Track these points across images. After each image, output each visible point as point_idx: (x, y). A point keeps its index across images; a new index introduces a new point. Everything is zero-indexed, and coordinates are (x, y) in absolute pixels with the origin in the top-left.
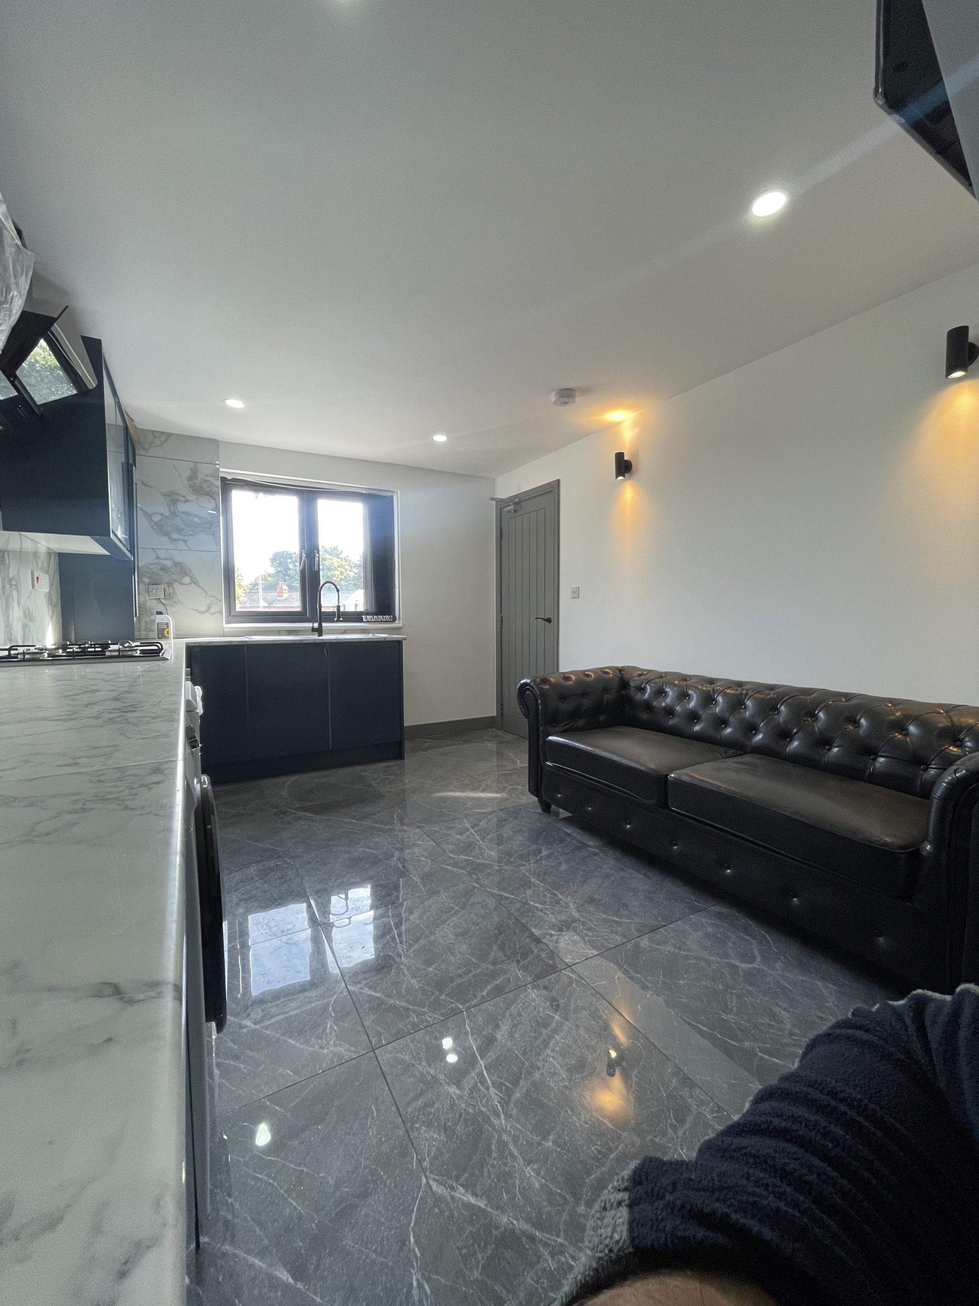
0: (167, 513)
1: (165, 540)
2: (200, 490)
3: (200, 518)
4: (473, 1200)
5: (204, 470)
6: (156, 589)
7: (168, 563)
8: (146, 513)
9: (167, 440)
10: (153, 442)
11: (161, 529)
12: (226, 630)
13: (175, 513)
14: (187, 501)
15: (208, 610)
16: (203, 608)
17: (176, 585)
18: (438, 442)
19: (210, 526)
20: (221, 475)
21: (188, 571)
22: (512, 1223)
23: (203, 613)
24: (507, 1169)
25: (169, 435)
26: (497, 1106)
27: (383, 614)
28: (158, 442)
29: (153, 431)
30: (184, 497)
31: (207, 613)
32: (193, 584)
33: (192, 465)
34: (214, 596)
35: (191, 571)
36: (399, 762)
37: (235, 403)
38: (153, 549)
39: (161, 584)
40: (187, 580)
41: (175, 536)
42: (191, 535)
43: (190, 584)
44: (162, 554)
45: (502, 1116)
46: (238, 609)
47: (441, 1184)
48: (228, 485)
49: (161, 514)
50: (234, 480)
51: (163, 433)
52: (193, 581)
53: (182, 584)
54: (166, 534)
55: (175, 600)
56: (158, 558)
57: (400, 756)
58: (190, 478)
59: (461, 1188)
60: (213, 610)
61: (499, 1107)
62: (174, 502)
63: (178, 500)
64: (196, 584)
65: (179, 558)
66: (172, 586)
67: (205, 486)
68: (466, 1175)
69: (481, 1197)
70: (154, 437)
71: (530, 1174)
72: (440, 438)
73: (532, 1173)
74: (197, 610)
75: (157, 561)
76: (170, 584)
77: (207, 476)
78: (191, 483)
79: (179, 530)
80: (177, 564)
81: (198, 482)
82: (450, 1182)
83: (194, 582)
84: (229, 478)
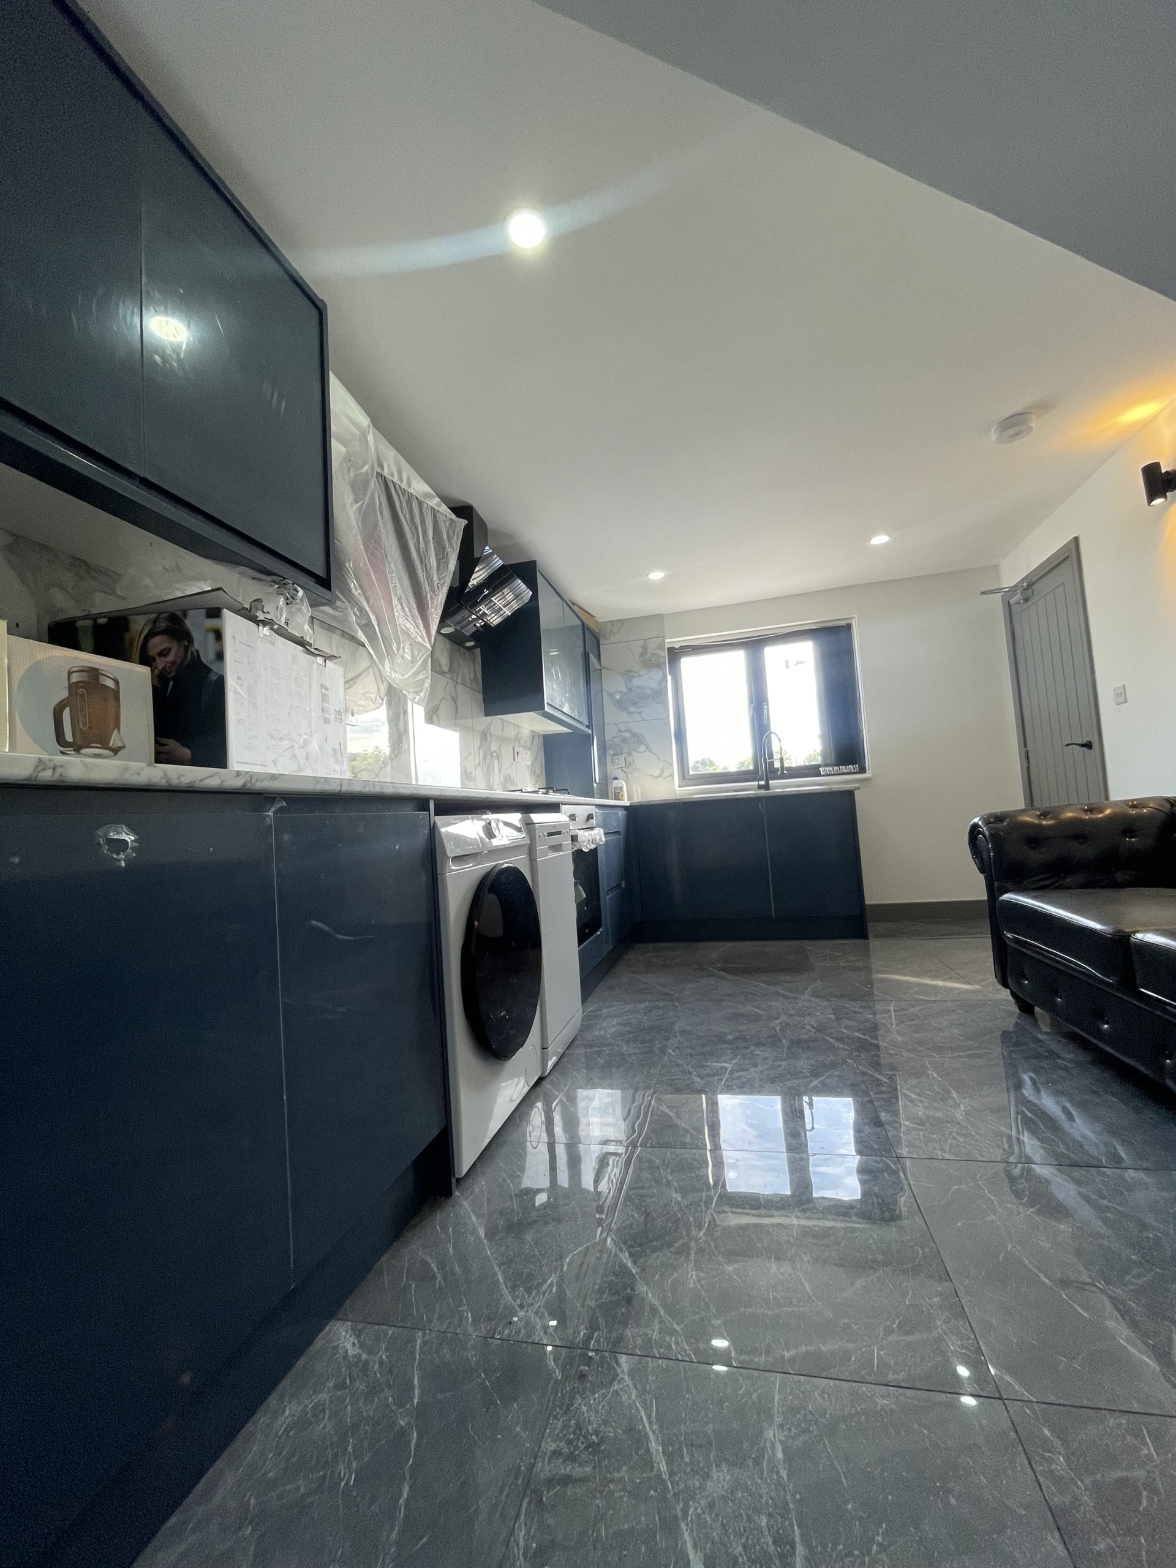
0: (625, 690)
1: (624, 714)
2: (650, 663)
3: (651, 689)
4: (630, 1264)
5: (652, 645)
6: (619, 759)
7: (627, 735)
8: (609, 694)
9: (622, 625)
10: (611, 631)
11: (620, 705)
12: (677, 792)
13: (631, 688)
14: (640, 676)
15: (660, 775)
16: (657, 773)
17: (634, 754)
18: (877, 545)
19: (659, 694)
20: (667, 646)
21: (643, 740)
22: (647, 1294)
23: (657, 777)
24: (675, 1263)
25: (623, 621)
26: (705, 1222)
27: (846, 764)
28: (615, 629)
29: (612, 621)
30: (637, 673)
31: (661, 778)
32: (648, 752)
33: (641, 643)
34: (665, 761)
35: (645, 740)
36: (860, 942)
37: (656, 576)
38: (615, 724)
39: (621, 754)
40: (642, 748)
41: (632, 709)
42: (644, 706)
43: (645, 751)
44: (622, 727)
45: (703, 1231)
46: (691, 773)
47: (615, 1243)
48: (675, 655)
49: (621, 692)
50: (682, 647)
51: (619, 621)
52: (647, 748)
53: (639, 752)
54: (625, 709)
55: (634, 768)
56: (620, 731)
57: (864, 936)
58: (642, 655)
59: (627, 1254)
60: (666, 774)
61: (706, 1225)
62: (630, 679)
63: (633, 676)
64: (650, 751)
65: (635, 728)
66: (631, 755)
67: (653, 659)
68: (639, 1249)
69: (638, 1267)
70: (613, 626)
71: (692, 1276)
72: (880, 540)
73: (694, 1277)
74: (652, 775)
75: (619, 734)
76: (629, 754)
77: (655, 649)
78: (642, 659)
79: (635, 703)
80: (634, 735)
81: (647, 657)
82: (622, 1246)
83: (649, 749)
84: (677, 646)
